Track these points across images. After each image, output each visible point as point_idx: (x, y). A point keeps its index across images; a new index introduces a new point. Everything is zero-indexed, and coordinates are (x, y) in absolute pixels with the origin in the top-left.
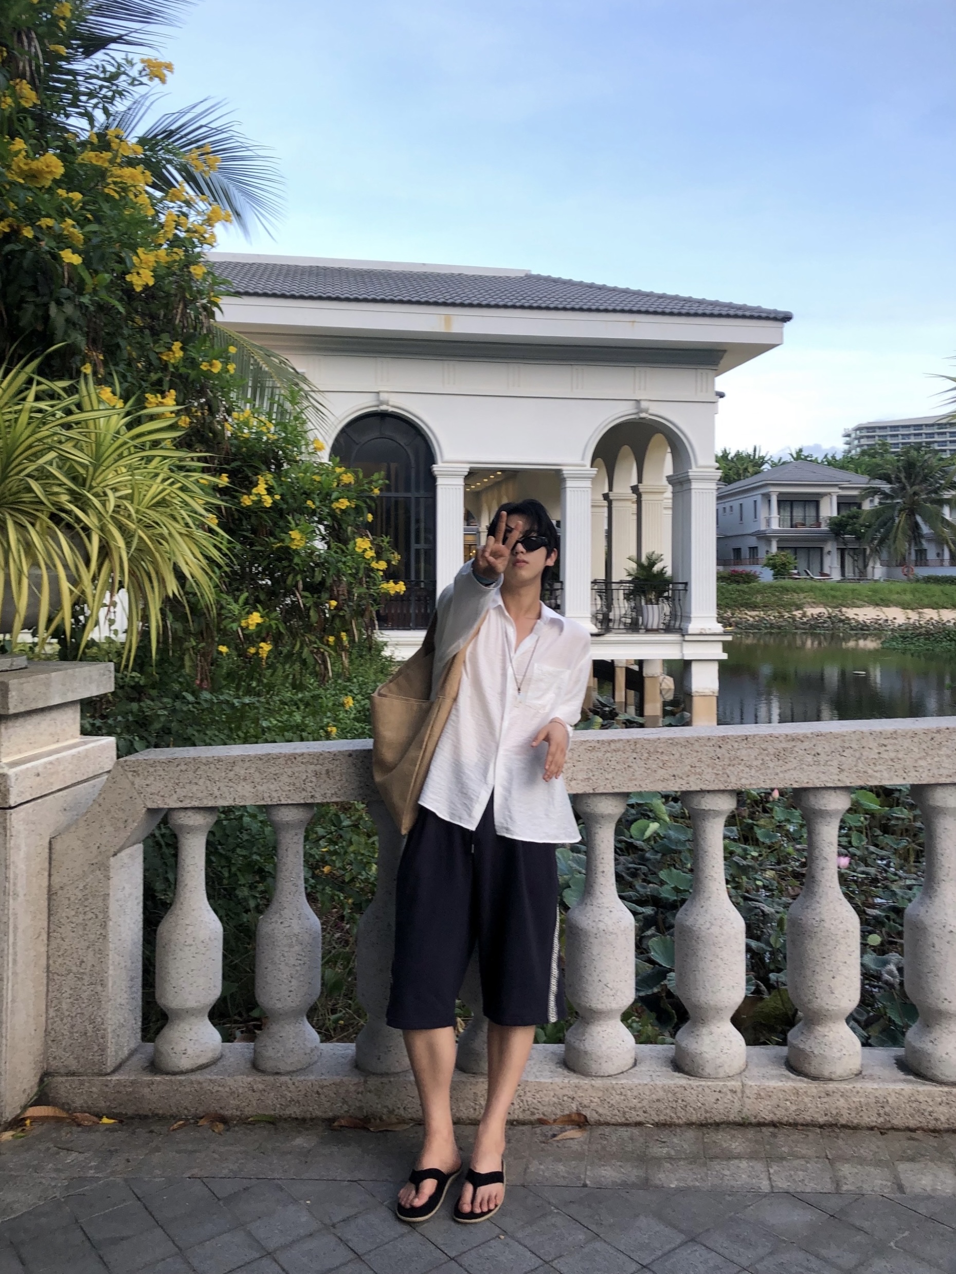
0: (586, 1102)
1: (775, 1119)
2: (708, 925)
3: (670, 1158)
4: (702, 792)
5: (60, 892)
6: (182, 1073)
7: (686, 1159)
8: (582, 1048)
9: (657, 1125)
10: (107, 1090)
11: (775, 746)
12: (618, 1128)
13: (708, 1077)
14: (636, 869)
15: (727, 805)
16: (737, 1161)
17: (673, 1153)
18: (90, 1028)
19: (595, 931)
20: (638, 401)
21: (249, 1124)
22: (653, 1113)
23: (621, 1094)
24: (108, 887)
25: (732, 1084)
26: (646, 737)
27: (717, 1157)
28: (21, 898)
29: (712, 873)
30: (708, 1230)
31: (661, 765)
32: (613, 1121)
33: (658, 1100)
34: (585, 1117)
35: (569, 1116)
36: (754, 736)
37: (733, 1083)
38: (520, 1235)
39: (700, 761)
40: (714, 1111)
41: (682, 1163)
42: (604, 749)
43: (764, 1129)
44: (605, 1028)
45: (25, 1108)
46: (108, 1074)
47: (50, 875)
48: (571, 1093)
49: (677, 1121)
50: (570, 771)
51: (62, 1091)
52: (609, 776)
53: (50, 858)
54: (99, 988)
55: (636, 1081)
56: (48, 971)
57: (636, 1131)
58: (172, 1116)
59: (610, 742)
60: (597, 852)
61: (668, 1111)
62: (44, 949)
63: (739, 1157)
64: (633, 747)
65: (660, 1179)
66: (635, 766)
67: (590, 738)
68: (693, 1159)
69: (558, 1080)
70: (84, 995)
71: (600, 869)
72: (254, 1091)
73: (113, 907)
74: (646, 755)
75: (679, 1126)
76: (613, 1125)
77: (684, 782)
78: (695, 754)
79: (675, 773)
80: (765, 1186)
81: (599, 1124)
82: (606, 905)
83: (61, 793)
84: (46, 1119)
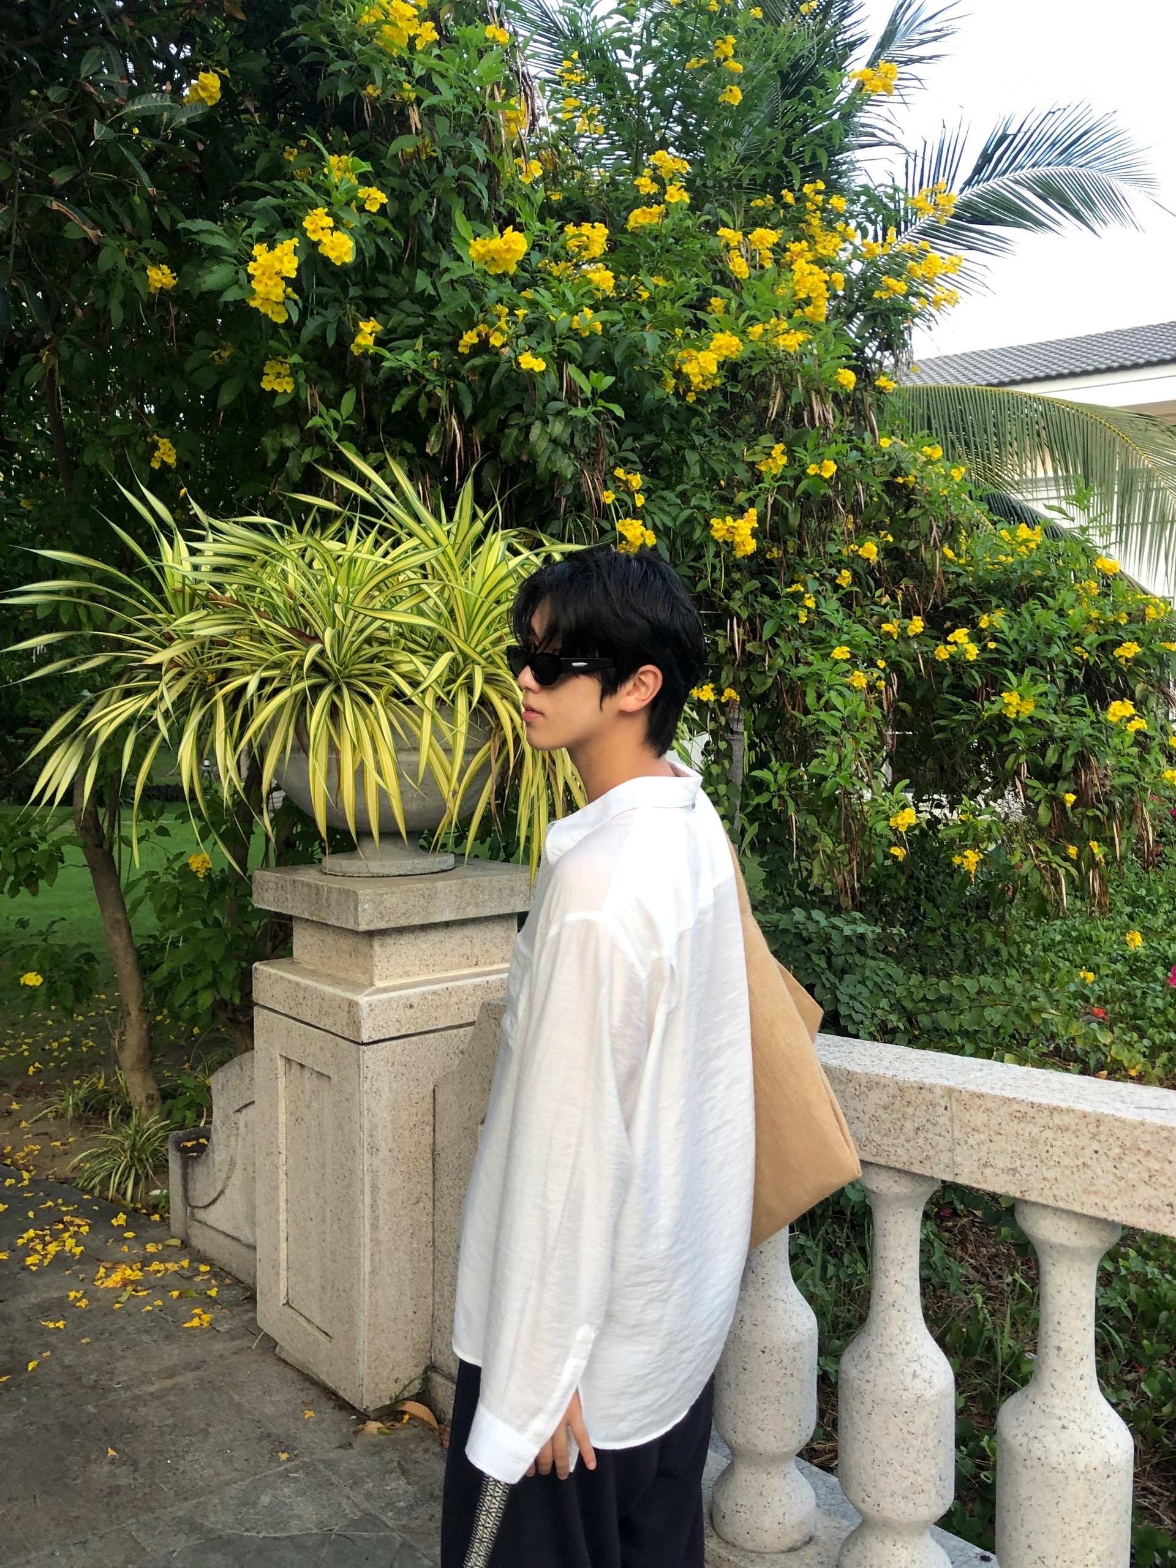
5: (441, 1154)
45: (400, 1400)
47: (434, 1131)
51: (439, 1393)
53: (434, 1110)
64: (1092, 1128)
84: (423, 1422)
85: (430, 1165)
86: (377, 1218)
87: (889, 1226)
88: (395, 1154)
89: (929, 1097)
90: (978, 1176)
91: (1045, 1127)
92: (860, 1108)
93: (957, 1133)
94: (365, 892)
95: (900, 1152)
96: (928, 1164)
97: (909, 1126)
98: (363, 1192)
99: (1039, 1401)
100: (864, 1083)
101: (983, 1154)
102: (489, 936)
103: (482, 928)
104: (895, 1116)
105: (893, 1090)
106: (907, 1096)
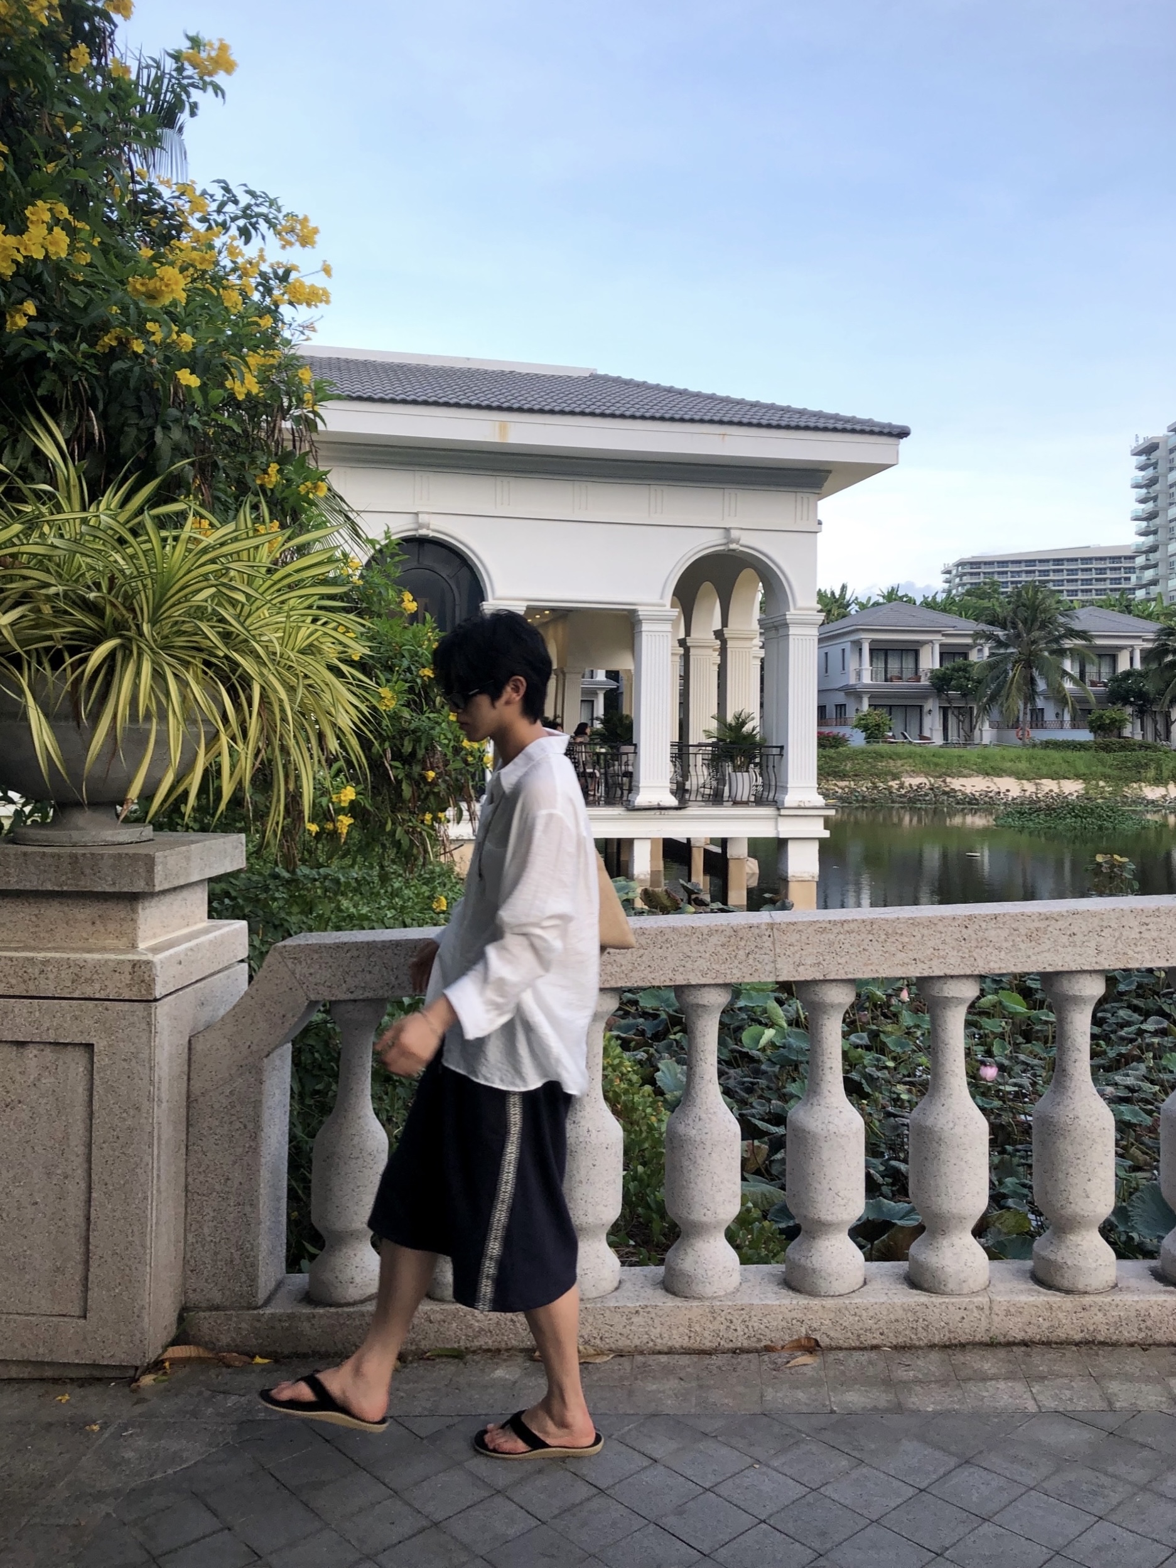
0: (815, 1325)
1: (1027, 1338)
2: (951, 1125)
3: (917, 1381)
4: (946, 977)
5: (201, 1099)
6: (348, 1304)
7: (936, 1382)
8: (810, 1265)
9: (895, 1348)
10: (258, 1325)
11: (1027, 926)
12: (853, 1352)
13: (951, 1294)
14: (753, 1083)
15: (970, 991)
16: (993, 1382)
17: (920, 1376)
18: (237, 1255)
19: (824, 1133)
20: (727, 530)
21: (428, 1359)
22: (891, 1335)
23: (855, 1314)
24: (260, 1093)
25: (978, 1300)
26: (883, 916)
27: (970, 1379)
28: (164, 1105)
29: (954, 1068)
30: (981, 1452)
31: (900, 947)
32: (846, 1345)
33: (897, 1321)
34: (816, 1341)
35: (798, 1340)
36: (1004, 915)
37: (980, 1299)
38: (776, 1463)
39: (944, 942)
40: (958, 1330)
41: (933, 1386)
42: (836, 931)
43: (1015, 1349)
44: (833, 1242)
45: (165, 1348)
46: (256, 1308)
47: (189, 1079)
48: (800, 1316)
49: (917, 1343)
50: (798, 955)
51: (205, 1327)
52: (842, 961)
53: (189, 1059)
54: (248, 1209)
55: (873, 1300)
56: (187, 1191)
57: (873, 1355)
58: (336, 1354)
59: (843, 923)
60: (825, 1046)
61: (907, 1332)
62: (183, 1165)
63: (995, 1378)
64: (868, 928)
65: (913, 1403)
66: (871, 949)
67: (821, 919)
68: (944, 1382)
69: (786, 1302)
70: (230, 1218)
71: (828, 1065)
72: (431, 1322)
73: (266, 1116)
74: (884, 937)
75: (920, 1348)
76: (846, 1349)
77: (925, 966)
78: (939, 935)
79: (916, 956)
80: (1032, 1407)
81: (831, 1349)
82: (835, 1105)
83: (198, 985)
84: (188, 1360)
85: (186, 1114)
88: (169, 1104)
89: (757, 931)
90: (795, 973)
92: (702, 950)
93: (778, 950)
95: (734, 971)
97: (742, 953)
101: (797, 959)
104: (730, 949)
105: (729, 932)
106: (740, 934)
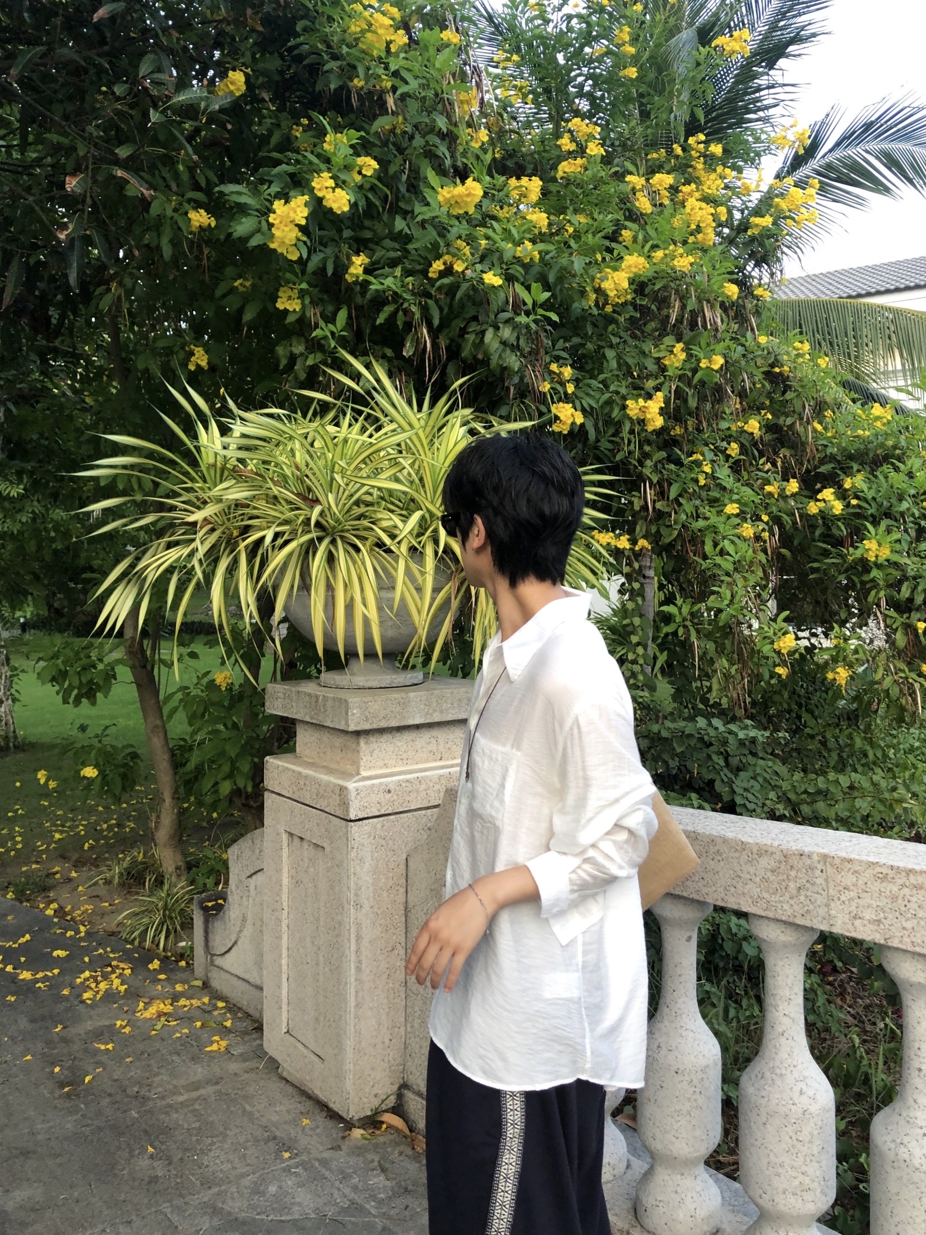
5: (412, 911)
28: (366, 910)
42: (899, 882)
45: (377, 1112)
47: (406, 893)
51: (412, 1108)
53: (407, 875)
84: (397, 1130)
85: (403, 919)
86: (360, 962)
87: (778, 968)
88: (376, 910)
89: (808, 862)
90: (850, 927)
91: (903, 886)
92: (752, 871)
93: (831, 891)
94: (354, 700)
95: (786, 907)
96: (808, 917)
97: (792, 885)
98: (349, 940)
99: (904, 1114)
100: (755, 851)
101: (853, 908)
102: (451, 736)
103: (446, 729)
104: (780, 878)
105: (778, 856)
106: (791, 862)
